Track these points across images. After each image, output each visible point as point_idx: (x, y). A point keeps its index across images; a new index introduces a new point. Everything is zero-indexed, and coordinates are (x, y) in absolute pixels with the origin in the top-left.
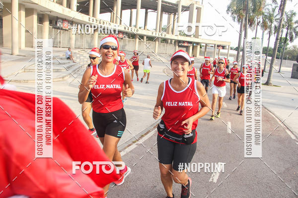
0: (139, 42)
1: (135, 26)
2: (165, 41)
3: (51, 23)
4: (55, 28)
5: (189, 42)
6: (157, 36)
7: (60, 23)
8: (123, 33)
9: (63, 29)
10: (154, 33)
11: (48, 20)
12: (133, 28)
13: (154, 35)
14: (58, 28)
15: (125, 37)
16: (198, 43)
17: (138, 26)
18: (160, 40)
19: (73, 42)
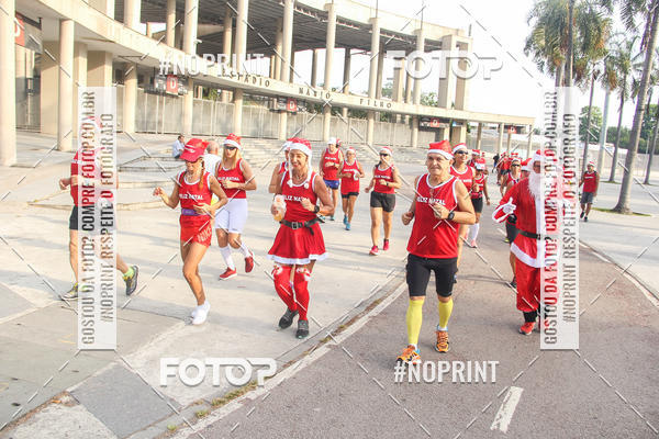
0: (332, 120)
1: (323, 86)
2: (389, 117)
3: (140, 81)
4: (149, 92)
5: (441, 120)
6: (372, 106)
7: (161, 82)
8: (297, 101)
9: (166, 95)
10: (366, 100)
11: (135, 76)
12: (318, 89)
13: (365, 105)
14: (157, 93)
15: (300, 110)
16: (461, 122)
17: (330, 85)
18: (378, 114)
19: (188, 122)
